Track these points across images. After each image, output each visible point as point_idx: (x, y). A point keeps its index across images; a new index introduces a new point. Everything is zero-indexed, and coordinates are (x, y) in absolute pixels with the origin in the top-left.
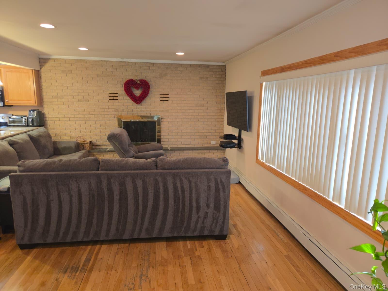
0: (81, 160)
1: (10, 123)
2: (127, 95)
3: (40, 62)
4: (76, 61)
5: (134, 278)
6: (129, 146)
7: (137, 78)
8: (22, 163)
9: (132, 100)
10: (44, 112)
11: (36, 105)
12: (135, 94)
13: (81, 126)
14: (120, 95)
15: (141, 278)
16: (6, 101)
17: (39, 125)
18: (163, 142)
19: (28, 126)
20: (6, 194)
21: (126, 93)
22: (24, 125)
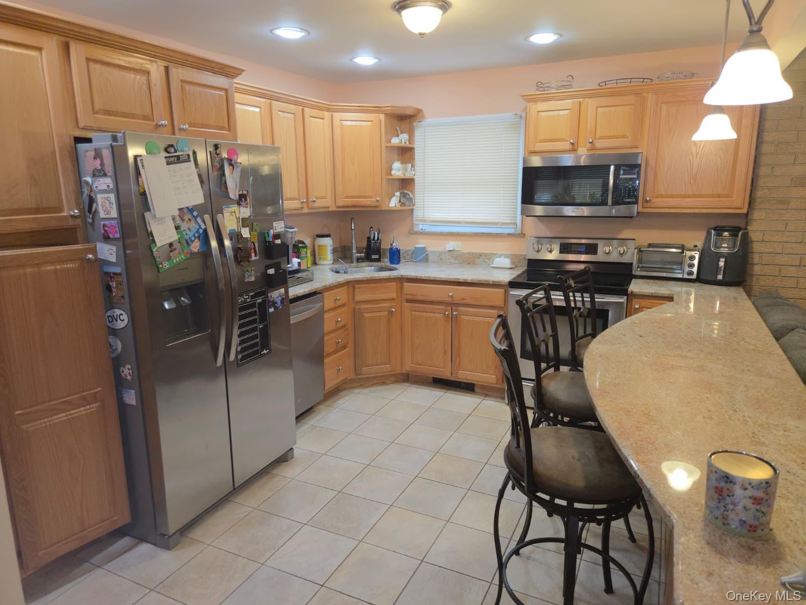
11: (744, 210)
16: (641, 198)
17: (738, 280)
19: (697, 280)
22: (686, 276)
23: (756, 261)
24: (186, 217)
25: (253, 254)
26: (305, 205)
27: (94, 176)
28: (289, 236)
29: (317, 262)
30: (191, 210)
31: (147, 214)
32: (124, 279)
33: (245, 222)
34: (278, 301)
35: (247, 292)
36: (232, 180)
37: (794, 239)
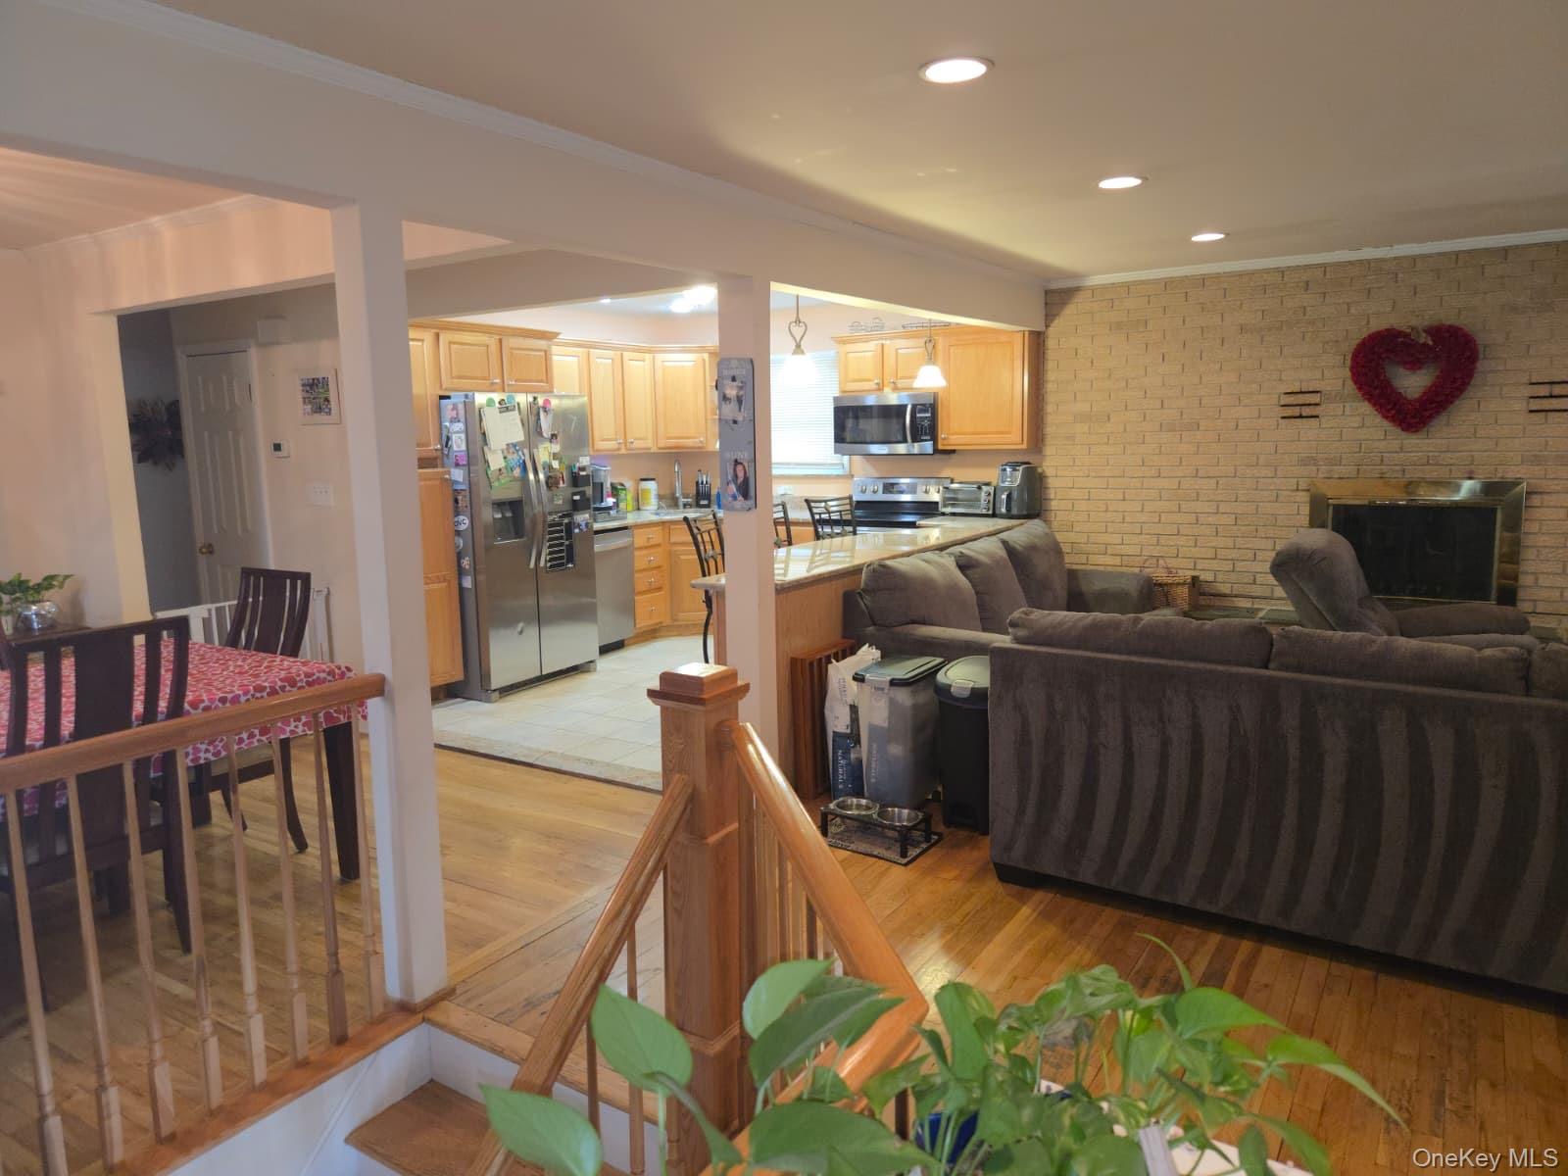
0: (1205, 624)
1: (945, 506)
2: (1363, 395)
3: (1046, 304)
4: (1167, 283)
5: (1405, 1092)
6: (1360, 605)
7: (1415, 322)
8: (1023, 616)
9: (1386, 417)
10: (1044, 471)
11: (1024, 446)
12: (1402, 391)
13: (1163, 519)
14: (1328, 399)
15: (1440, 1102)
16: (941, 435)
17: (1025, 513)
18: (1531, 604)
19: (994, 515)
20: (966, 706)
21: (1360, 389)
22: (984, 512)
23: (1052, 496)
24: (511, 451)
25: (561, 482)
26: (623, 446)
27: (451, 422)
28: (603, 473)
29: (641, 507)
30: (514, 445)
31: (486, 448)
32: (468, 494)
33: (555, 456)
34: (583, 524)
35: (556, 513)
36: (546, 423)
37: (1081, 474)
